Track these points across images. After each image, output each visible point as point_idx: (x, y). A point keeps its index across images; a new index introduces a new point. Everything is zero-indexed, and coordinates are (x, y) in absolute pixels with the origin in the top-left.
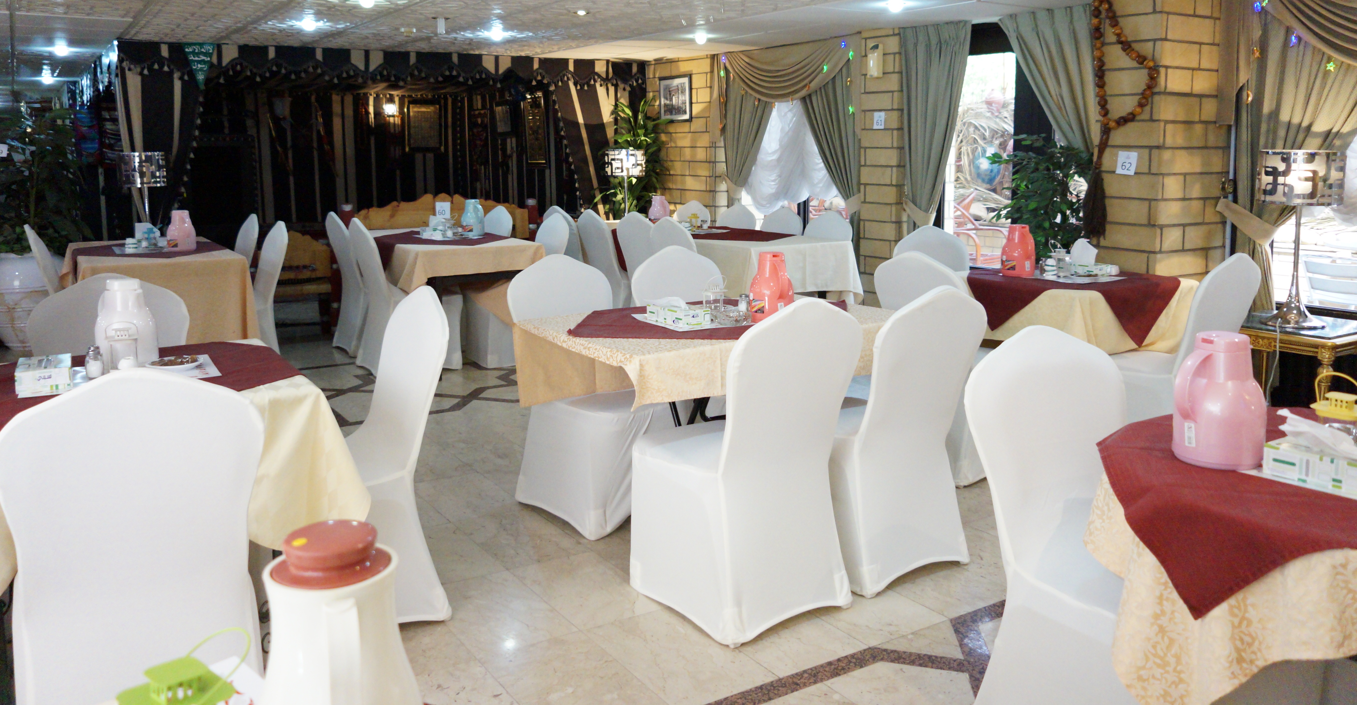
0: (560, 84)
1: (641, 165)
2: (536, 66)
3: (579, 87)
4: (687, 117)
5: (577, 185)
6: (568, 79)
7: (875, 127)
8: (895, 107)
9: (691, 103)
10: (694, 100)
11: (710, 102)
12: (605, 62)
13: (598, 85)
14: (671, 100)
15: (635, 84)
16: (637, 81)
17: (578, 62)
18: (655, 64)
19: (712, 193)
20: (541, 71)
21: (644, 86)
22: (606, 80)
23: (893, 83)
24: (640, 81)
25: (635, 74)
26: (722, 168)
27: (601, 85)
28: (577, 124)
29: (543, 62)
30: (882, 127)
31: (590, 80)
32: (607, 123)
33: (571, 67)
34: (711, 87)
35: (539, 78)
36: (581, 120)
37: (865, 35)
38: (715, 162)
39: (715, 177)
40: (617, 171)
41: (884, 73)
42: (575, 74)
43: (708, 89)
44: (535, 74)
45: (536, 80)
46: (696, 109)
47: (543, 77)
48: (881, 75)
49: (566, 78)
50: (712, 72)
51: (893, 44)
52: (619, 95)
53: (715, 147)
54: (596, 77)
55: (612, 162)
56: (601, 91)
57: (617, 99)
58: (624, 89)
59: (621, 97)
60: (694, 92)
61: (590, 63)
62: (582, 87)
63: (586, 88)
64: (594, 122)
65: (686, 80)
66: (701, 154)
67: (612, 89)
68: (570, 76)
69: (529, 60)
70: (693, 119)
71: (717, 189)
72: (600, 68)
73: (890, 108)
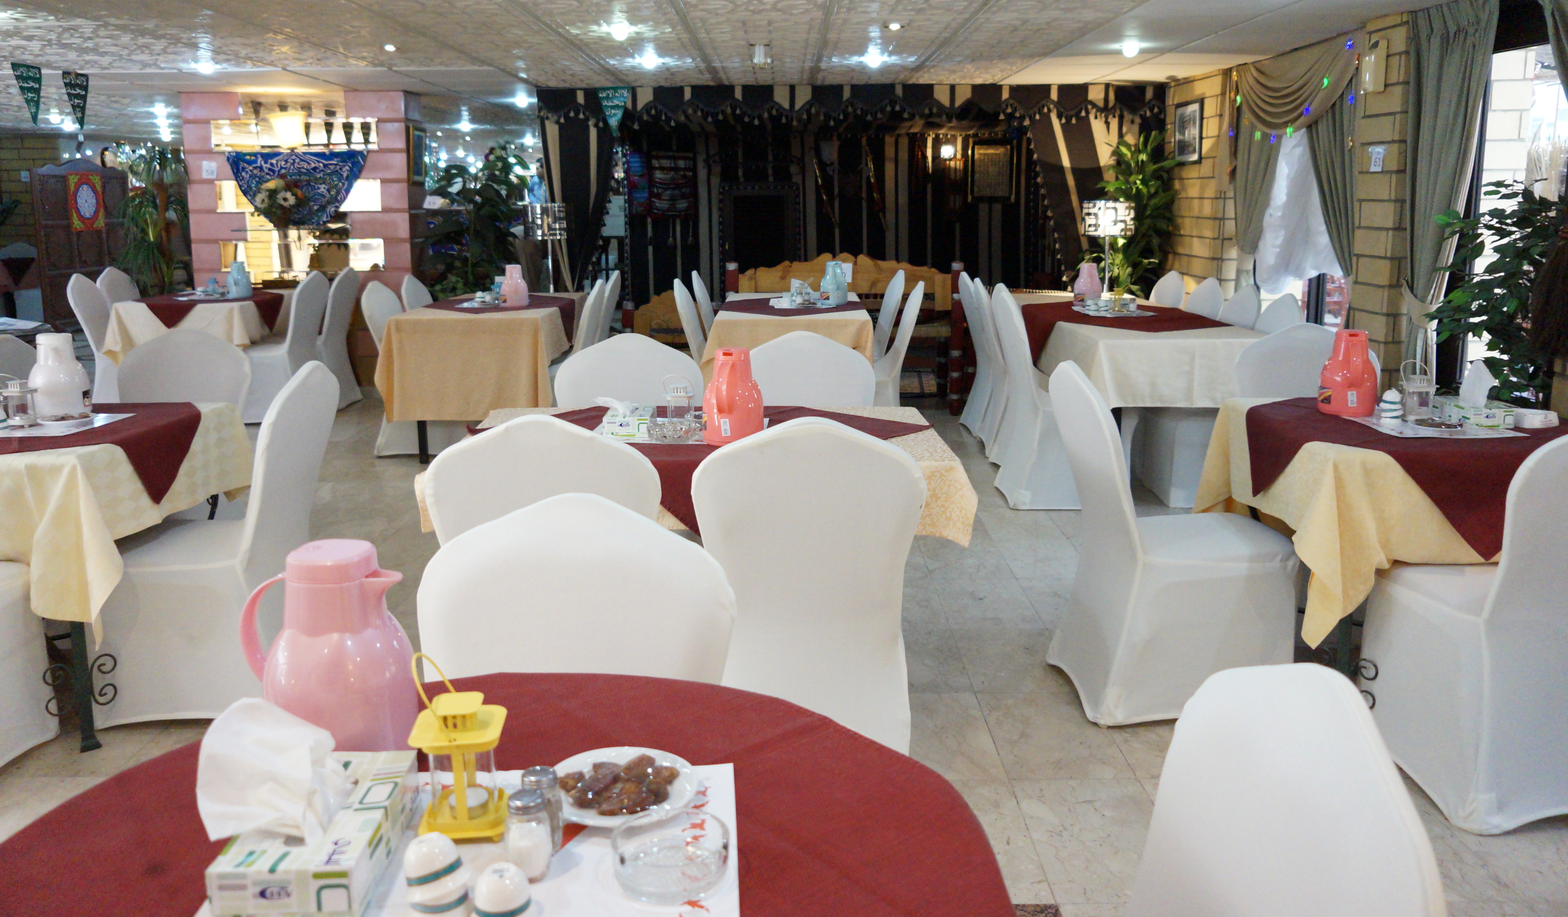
0: (1037, 117)
1: (1124, 221)
2: (1005, 95)
3: (1064, 121)
4: (1195, 157)
5: (1057, 246)
6: (1049, 110)
7: (1373, 169)
8: (1396, 138)
9: (1201, 138)
10: (1204, 135)
11: (1218, 136)
12: (1103, 87)
13: (1092, 117)
14: (1184, 135)
15: (1148, 114)
16: (1151, 110)
17: (1063, 89)
18: (1175, 86)
19: (1216, 262)
20: (1011, 101)
21: (1162, 116)
22: (1105, 110)
23: (1395, 100)
24: (1156, 110)
25: (1150, 101)
26: (1230, 227)
27: (1096, 118)
28: (1061, 168)
29: (1016, 90)
30: (1379, 169)
31: (1080, 112)
32: (1105, 166)
33: (1054, 95)
34: (1221, 115)
35: (1009, 110)
36: (1066, 162)
37: (1371, 27)
38: (1223, 219)
39: (1223, 240)
40: (1092, 229)
41: (1386, 86)
42: (1058, 104)
43: (1217, 118)
44: (1004, 106)
45: (1004, 112)
46: (1207, 145)
47: (1015, 110)
48: (1382, 89)
49: (1046, 110)
50: (1223, 94)
51: (1399, 39)
52: (1124, 130)
53: (1225, 199)
54: (1090, 107)
55: (1087, 217)
56: (1097, 126)
57: (1121, 135)
58: (1132, 122)
59: (1127, 133)
60: (1205, 121)
61: (1083, 88)
62: (1069, 120)
63: (1074, 121)
64: (1085, 164)
65: (1195, 107)
66: (1207, 209)
67: (1114, 123)
68: (1052, 106)
69: (996, 88)
70: (1203, 161)
71: (1225, 256)
72: (1096, 95)
73: (1389, 139)
